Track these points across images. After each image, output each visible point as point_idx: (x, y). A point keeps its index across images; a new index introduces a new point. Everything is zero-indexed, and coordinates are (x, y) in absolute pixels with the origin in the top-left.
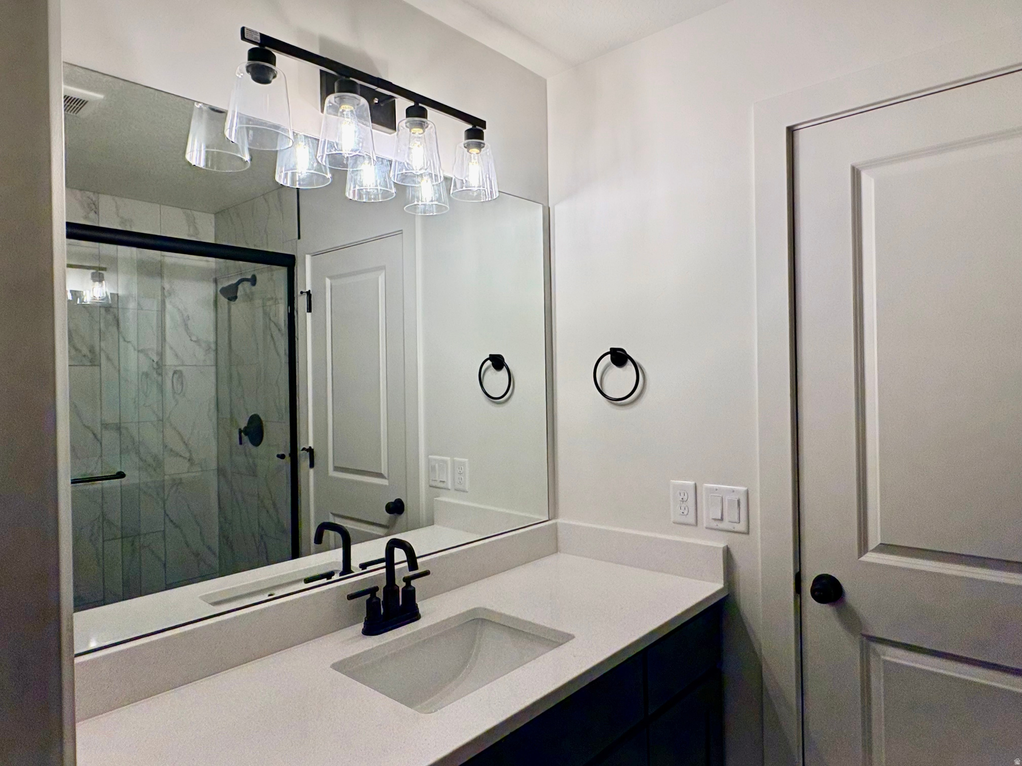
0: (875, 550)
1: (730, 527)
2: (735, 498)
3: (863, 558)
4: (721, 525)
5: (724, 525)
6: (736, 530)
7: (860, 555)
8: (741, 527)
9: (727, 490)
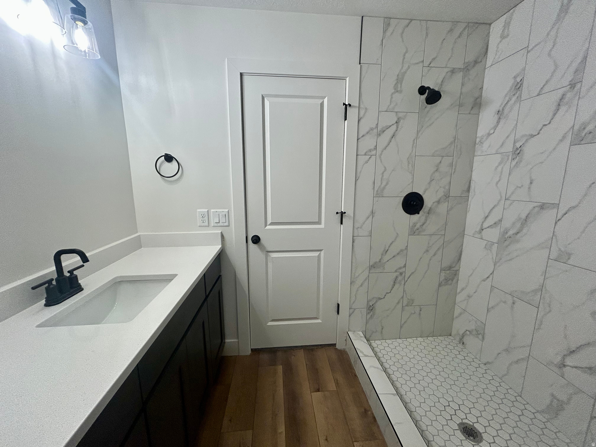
0: (269, 225)
1: (222, 224)
2: (224, 213)
3: (266, 228)
4: (219, 225)
5: (221, 224)
6: (225, 225)
7: (265, 227)
8: (227, 224)
9: (221, 212)
